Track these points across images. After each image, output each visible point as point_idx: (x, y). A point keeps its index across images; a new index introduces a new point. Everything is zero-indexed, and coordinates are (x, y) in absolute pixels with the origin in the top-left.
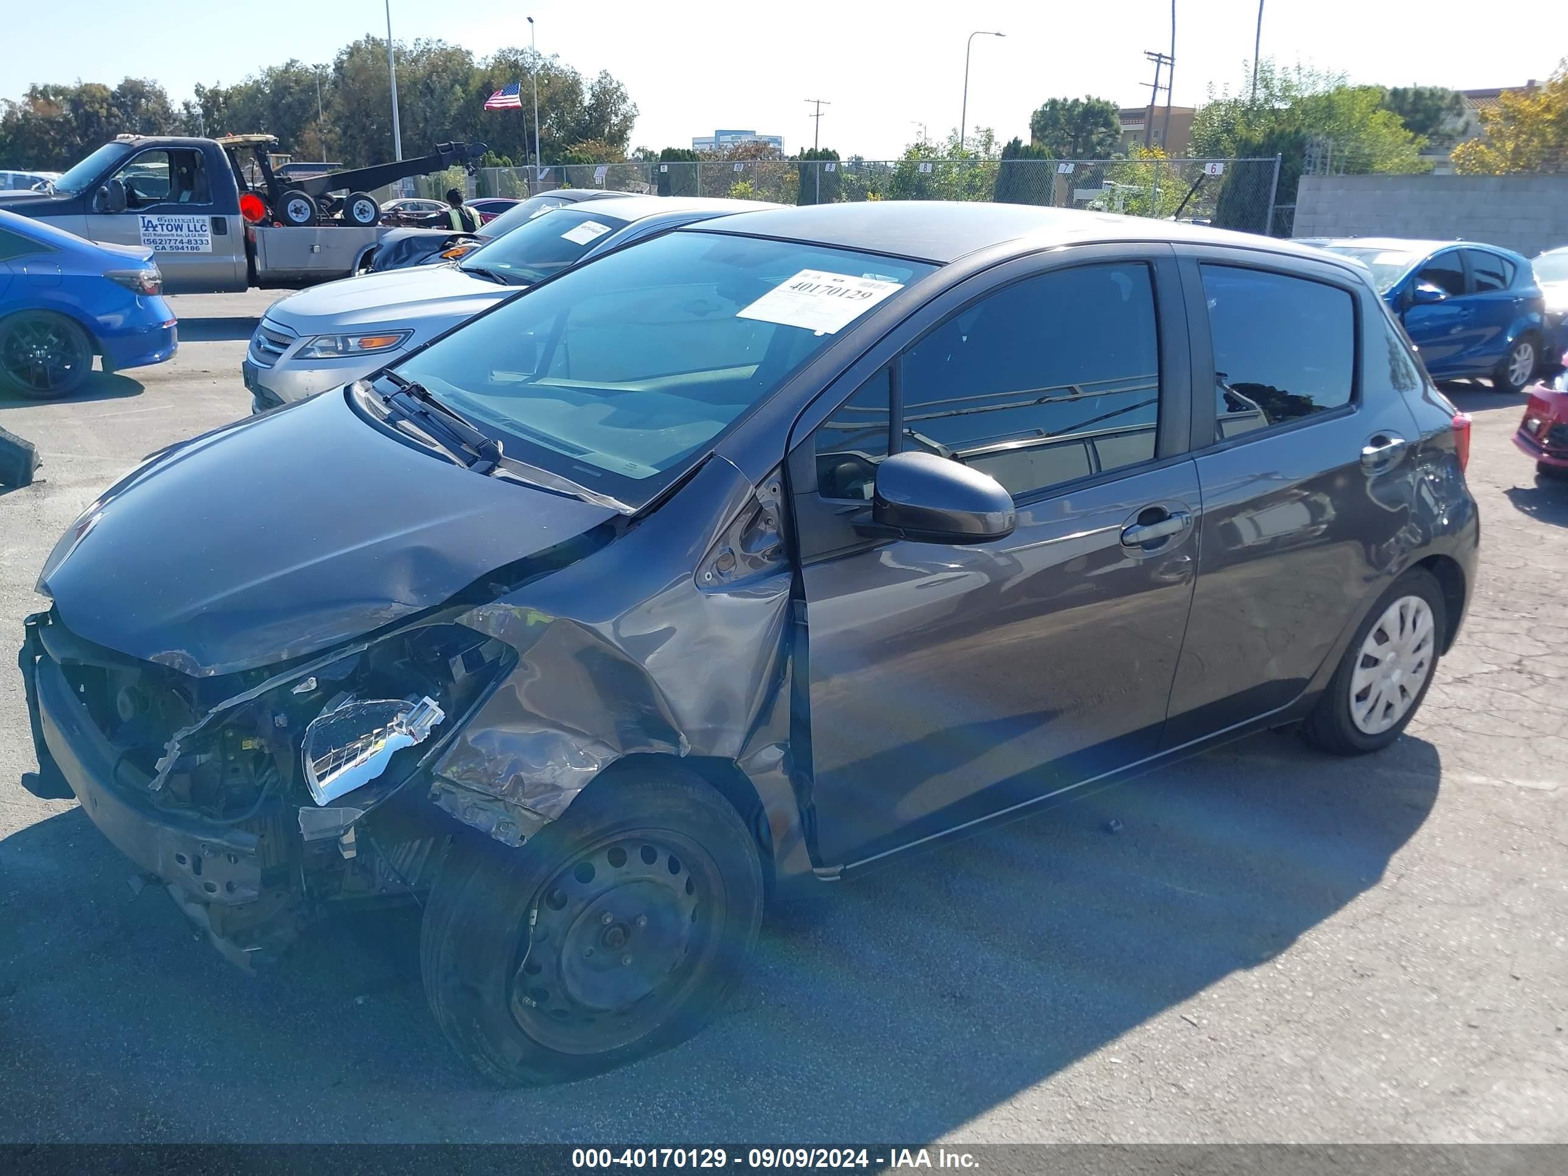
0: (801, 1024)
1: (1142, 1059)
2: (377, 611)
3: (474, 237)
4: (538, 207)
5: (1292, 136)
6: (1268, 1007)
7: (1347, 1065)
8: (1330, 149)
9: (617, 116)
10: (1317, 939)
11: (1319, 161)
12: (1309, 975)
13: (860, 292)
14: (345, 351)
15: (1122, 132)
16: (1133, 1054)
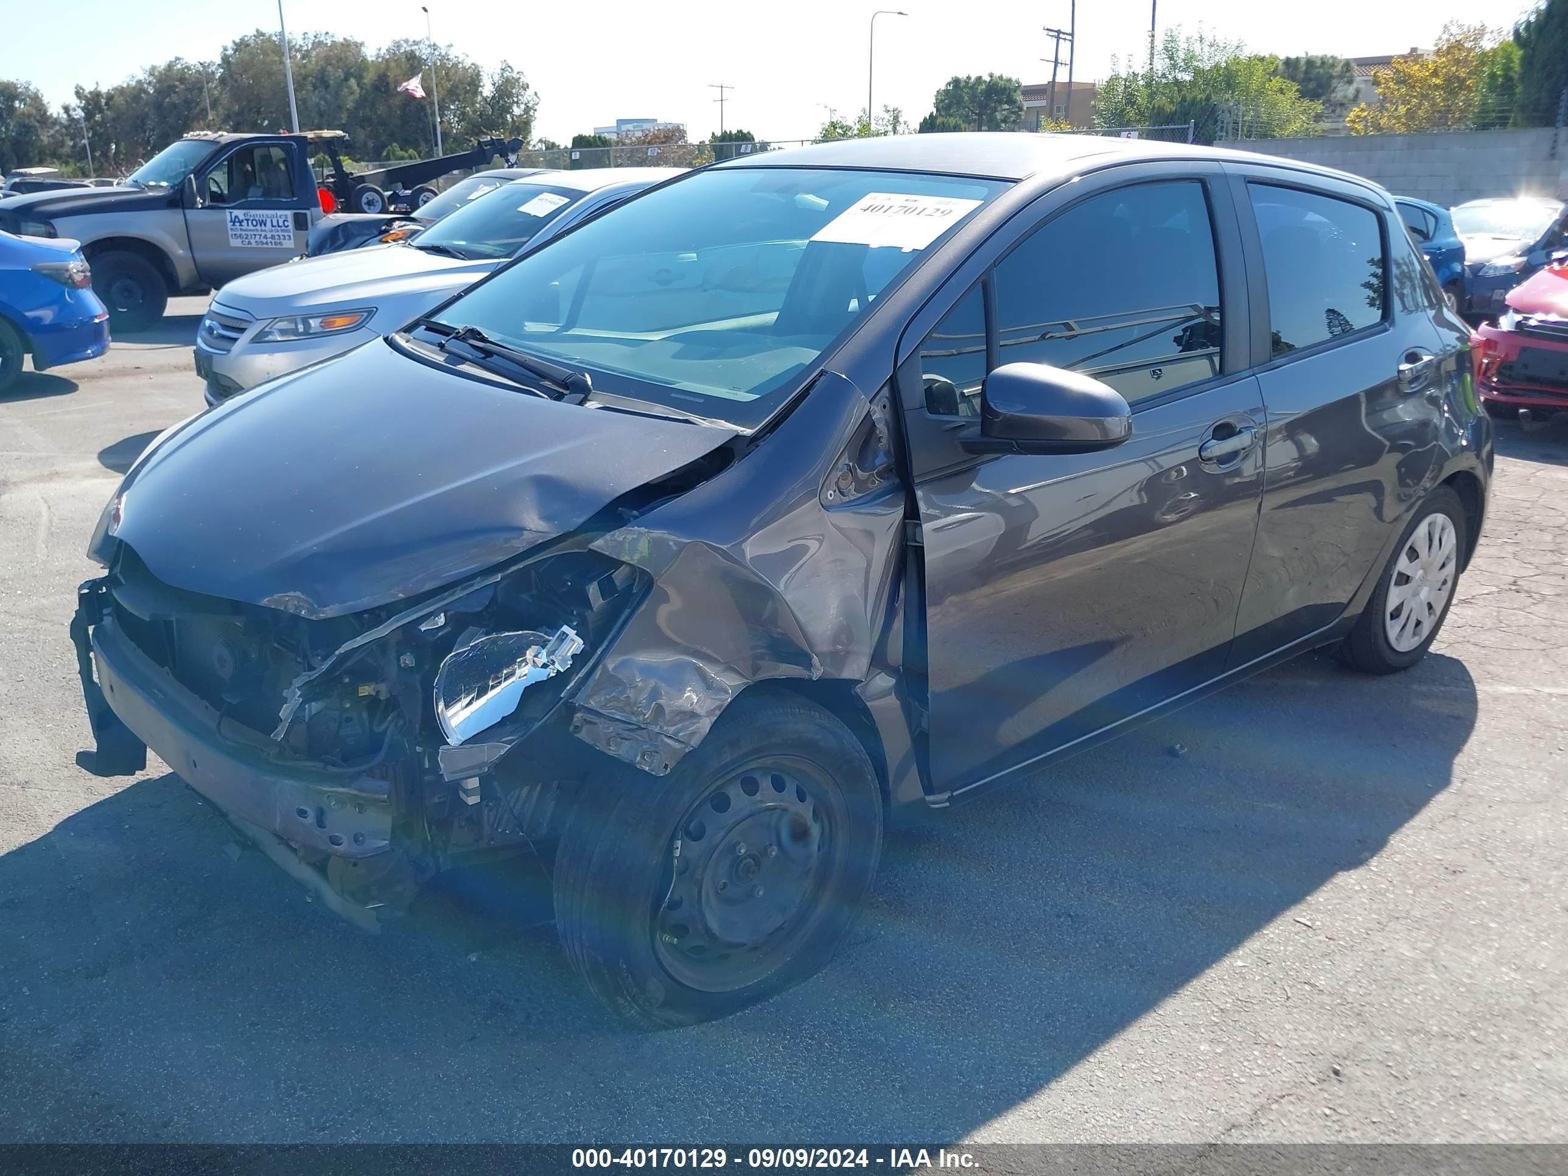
0: (926, 950)
1: (1269, 961)
2: (507, 541)
3: (413, 220)
4: (474, 188)
5: (1203, 103)
6: (1375, 906)
7: (1465, 954)
8: (1241, 114)
9: (518, 107)
10: (1402, 841)
11: (1230, 127)
12: (1405, 874)
13: (938, 210)
14: (306, 332)
15: (1025, 108)
16: (1259, 958)
